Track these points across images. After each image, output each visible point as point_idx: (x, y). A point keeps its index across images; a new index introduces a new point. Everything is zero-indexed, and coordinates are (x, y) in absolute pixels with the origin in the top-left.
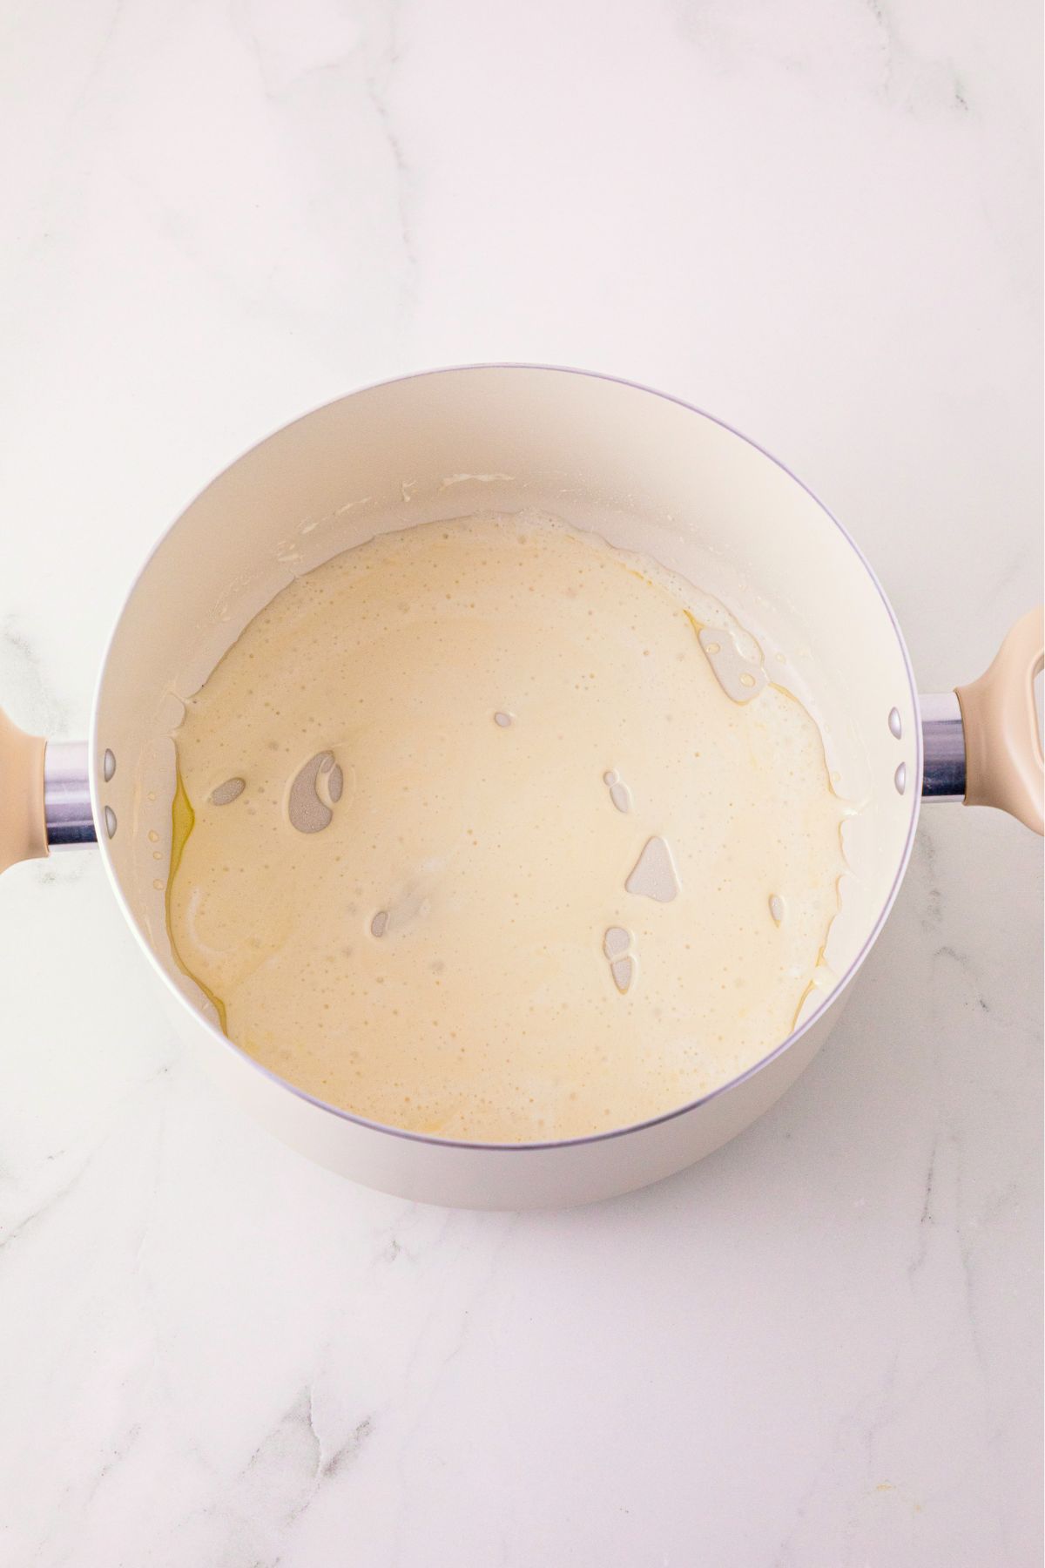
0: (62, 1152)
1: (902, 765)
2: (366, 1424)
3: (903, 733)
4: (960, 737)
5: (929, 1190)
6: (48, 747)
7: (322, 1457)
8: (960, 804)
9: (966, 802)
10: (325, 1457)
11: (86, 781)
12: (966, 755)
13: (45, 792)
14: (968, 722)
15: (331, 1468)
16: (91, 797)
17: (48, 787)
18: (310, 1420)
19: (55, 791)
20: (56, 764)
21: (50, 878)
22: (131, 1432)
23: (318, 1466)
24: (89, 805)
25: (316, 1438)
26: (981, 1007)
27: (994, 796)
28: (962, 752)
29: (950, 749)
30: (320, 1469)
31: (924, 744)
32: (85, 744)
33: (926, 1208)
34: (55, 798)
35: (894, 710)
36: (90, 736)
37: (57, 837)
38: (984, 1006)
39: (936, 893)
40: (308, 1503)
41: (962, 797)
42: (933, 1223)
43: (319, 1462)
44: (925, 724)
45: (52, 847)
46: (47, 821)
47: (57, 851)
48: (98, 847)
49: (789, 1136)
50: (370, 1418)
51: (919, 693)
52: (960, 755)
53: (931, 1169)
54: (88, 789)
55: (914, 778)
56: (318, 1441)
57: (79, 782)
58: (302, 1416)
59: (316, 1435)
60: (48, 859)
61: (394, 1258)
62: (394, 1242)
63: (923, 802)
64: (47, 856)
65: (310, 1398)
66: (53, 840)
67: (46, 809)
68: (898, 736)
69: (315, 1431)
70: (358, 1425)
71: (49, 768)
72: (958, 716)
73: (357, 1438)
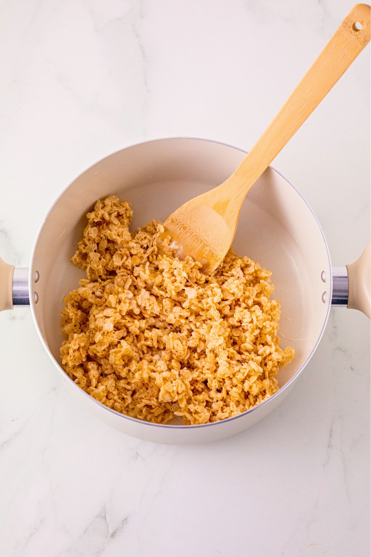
0: (17, 418)
1: (325, 292)
2: (126, 519)
3: (326, 279)
4: (347, 283)
5: (331, 436)
6: (15, 269)
7: (110, 531)
8: (346, 308)
9: (348, 307)
10: (111, 532)
11: (27, 282)
12: (348, 290)
13: (13, 285)
14: (350, 277)
15: (113, 535)
17: (14, 284)
18: (106, 517)
19: (16, 285)
20: (17, 276)
21: (14, 318)
22: (41, 521)
23: (108, 534)
24: (28, 291)
25: (108, 524)
26: (351, 369)
27: (357, 306)
28: (347, 286)
29: (343, 285)
30: (109, 535)
31: (333, 284)
32: (28, 268)
33: (330, 443)
34: (16, 288)
35: (323, 272)
36: (30, 266)
37: (17, 302)
38: (352, 369)
39: (335, 327)
40: (105, 548)
41: (346, 305)
42: (332, 448)
44: (333, 277)
45: (14, 306)
46: (13, 296)
47: (16, 308)
48: (30, 306)
49: (280, 416)
50: (127, 517)
51: (333, 266)
53: (332, 429)
54: (28, 285)
55: (329, 297)
56: (109, 525)
58: (102, 516)
59: (108, 523)
60: (13, 310)
61: (136, 459)
62: (137, 453)
63: (331, 306)
65: (106, 510)
66: (15, 303)
67: (13, 291)
68: (324, 281)
69: (107, 521)
70: (123, 520)
71: (15, 277)
72: (346, 275)
73: (123, 524)
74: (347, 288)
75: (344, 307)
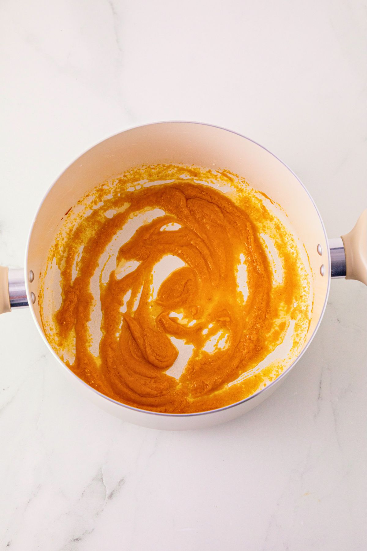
0: (8, 387)
1: (322, 265)
2: (122, 480)
3: (323, 252)
4: (344, 254)
5: (320, 388)
6: (9, 271)
7: (107, 493)
8: (344, 279)
9: (346, 278)
10: (108, 493)
11: (24, 282)
12: (346, 261)
13: (8, 286)
14: (346, 248)
15: (110, 497)
16: (26, 288)
17: (10, 285)
18: (102, 479)
19: (12, 286)
20: (12, 277)
22: (38, 487)
23: (106, 496)
24: (25, 293)
25: (105, 486)
27: (356, 276)
28: (344, 258)
29: (340, 257)
30: (107, 497)
31: (331, 257)
34: (13, 289)
35: (319, 245)
36: (25, 266)
40: (103, 509)
41: (345, 276)
43: (106, 494)
44: (330, 249)
45: (12, 308)
46: (10, 298)
47: (14, 309)
48: (29, 307)
50: (124, 478)
51: (328, 238)
52: (344, 260)
53: (321, 380)
54: (24, 285)
55: (327, 270)
56: (106, 487)
57: (21, 283)
58: (100, 478)
63: (331, 279)
64: (10, 311)
65: (102, 472)
66: (13, 305)
67: (9, 292)
68: (320, 254)
69: (104, 483)
70: (120, 481)
71: (9, 278)
72: (342, 246)
73: (120, 485)
74: (344, 259)
75: (342, 278)
